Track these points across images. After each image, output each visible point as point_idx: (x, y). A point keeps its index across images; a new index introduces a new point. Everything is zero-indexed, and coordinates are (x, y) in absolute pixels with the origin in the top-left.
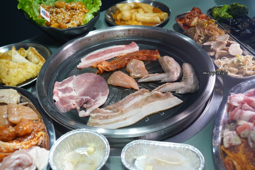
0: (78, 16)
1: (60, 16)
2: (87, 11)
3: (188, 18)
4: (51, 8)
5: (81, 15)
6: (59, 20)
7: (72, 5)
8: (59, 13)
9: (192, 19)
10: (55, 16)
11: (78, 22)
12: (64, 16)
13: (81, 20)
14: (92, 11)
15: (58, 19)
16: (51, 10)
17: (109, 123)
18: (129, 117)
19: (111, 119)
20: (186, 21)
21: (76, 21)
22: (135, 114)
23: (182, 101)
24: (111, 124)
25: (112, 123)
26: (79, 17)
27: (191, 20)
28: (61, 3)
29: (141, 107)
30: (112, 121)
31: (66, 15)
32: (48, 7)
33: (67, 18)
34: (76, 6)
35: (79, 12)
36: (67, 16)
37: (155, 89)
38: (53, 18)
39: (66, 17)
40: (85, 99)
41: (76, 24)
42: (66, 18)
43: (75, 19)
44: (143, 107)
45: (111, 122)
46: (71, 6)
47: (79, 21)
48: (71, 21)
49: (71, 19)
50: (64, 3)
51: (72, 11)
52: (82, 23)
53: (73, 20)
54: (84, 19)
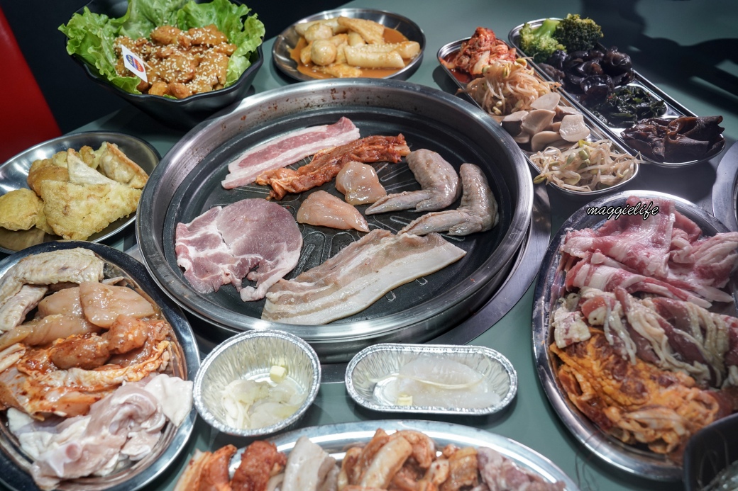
0: (212, 63)
1: (169, 64)
2: (232, 50)
3: (465, 54)
4: (145, 45)
5: (219, 61)
6: (168, 73)
7: (194, 35)
8: (166, 57)
9: (475, 57)
10: (157, 64)
11: (212, 79)
12: (179, 65)
13: (219, 72)
14: (243, 49)
15: (164, 72)
16: (145, 49)
17: (311, 311)
19: (314, 302)
20: (463, 63)
21: (208, 75)
22: (364, 288)
23: (464, 252)
25: (317, 310)
26: (215, 66)
27: (473, 61)
28: (167, 32)
29: (377, 272)
30: (316, 305)
31: (184, 63)
32: (138, 44)
33: (186, 68)
34: (204, 39)
35: (213, 53)
36: (187, 65)
37: (405, 229)
38: (152, 72)
39: (183, 66)
40: (250, 260)
41: (209, 82)
42: (184, 70)
43: (206, 70)
44: (380, 270)
45: (314, 308)
46: (192, 39)
47: (215, 74)
48: (197, 76)
49: (196, 72)
50: (173, 31)
51: (196, 50)
52: (222, 78)
53: (200, 74)
54: (228, 70)
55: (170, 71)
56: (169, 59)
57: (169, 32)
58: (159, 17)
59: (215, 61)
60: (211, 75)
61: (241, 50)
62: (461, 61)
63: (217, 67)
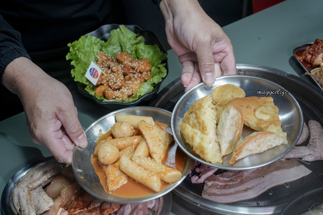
0: (133, 83)
1: (113, 76)
2: (147, 79)
3: (309, 53)
4: (109, 61)
5: (137, 83)
6: (111, 81)
7: (133, 64)
8: (114, 72)
9: (315, 55)
10: (110, 74)
11: (129, 93)
12: (116, 79)
13: (134, 90)
14: (153, 80)
15: (109, 79)
16: (109, 63)
17: (228, 195)
18: (250, 188)
19: (230, 190)
21: (128, 90)
22: (256, 185)
23: (311, 172)
24: (230, 196)
25: (232, 194)
26: (133, 86)
27: (314, 57)
28: (123, 57)
29: (264, 177)
31: (119, 79)
32: (107, 59)
33: (119, 83)
34: (136, 67)
35: (136, 77)
36: (119, 81)
38: (105, 77)
39: (117, 81)
41: (127, 94)
42: (117, 83)
43: (128, 87)
46: (131, 65)
47: (131, 90)
48: (123, 88)
49: (123, 85)
50: (126, 57)
51: (132, 71)
52: (134, 94)
53: (125, 87)
54: (139, 90)
55: (112, 80)
56: (115, 73)
57: (124, 57)
58: (124, 47)
59: (135, 83)
60: (129, 90)
61: (151, 80)
62: (307, 57)
63: (134, 86)
